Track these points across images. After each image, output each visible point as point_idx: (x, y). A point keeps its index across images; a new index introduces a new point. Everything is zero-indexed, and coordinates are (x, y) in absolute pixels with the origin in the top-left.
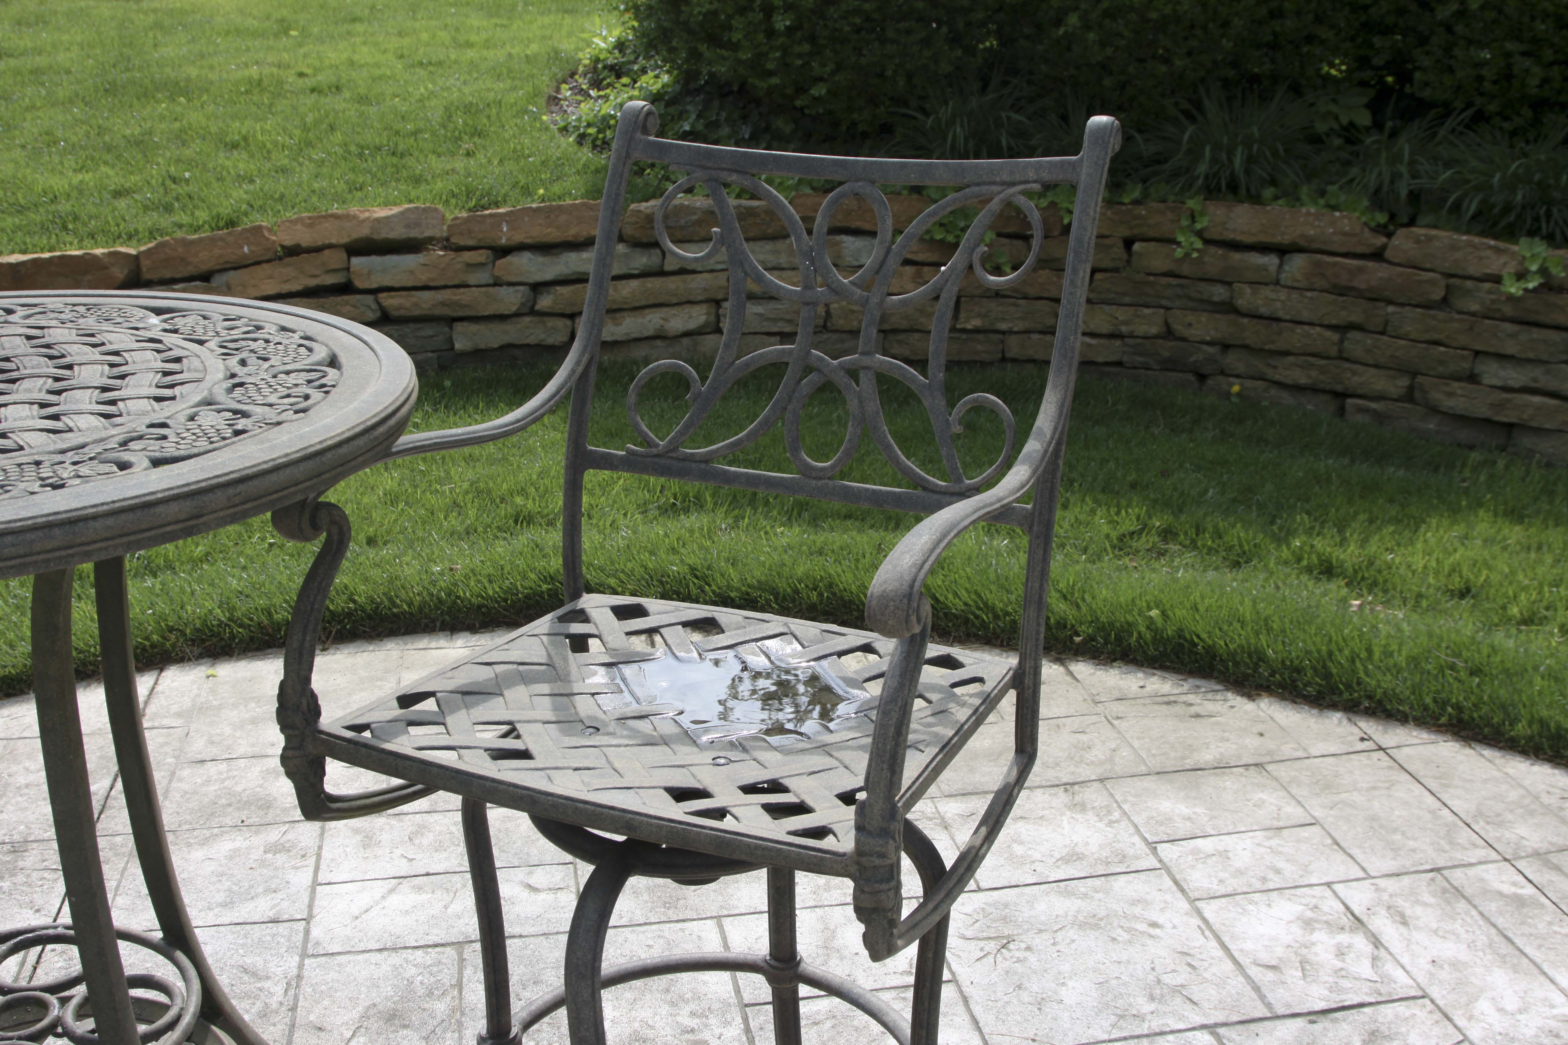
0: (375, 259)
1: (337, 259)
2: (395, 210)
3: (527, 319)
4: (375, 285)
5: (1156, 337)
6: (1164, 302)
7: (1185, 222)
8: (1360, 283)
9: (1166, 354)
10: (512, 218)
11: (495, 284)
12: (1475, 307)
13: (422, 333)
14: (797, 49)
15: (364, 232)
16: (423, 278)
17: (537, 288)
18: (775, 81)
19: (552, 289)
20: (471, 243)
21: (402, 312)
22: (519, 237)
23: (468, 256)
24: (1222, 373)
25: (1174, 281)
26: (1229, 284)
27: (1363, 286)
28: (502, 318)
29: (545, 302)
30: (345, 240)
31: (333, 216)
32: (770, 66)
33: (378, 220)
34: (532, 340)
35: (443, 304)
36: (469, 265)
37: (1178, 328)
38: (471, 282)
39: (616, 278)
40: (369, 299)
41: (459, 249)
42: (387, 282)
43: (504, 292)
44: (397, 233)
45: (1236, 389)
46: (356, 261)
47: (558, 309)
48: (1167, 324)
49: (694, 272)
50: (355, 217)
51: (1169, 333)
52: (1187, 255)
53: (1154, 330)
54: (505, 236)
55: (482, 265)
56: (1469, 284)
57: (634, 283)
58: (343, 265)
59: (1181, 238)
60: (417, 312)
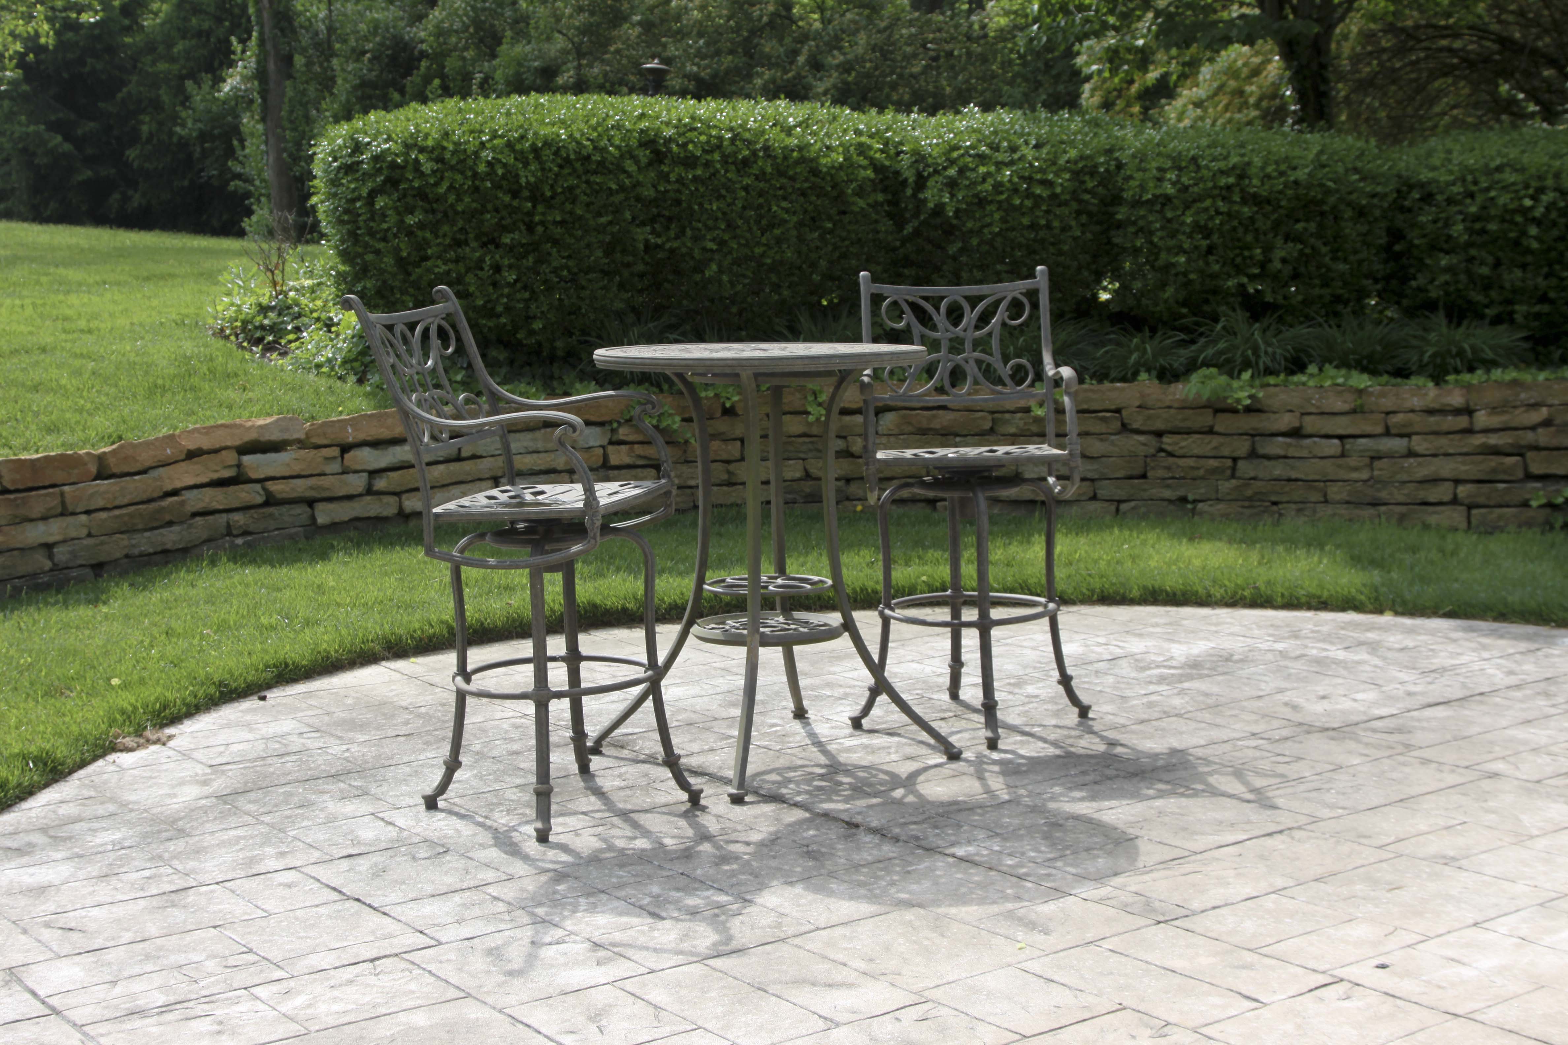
0: (259, 456)
1: (231, 457)
2: (269, 420)
3: (369, 498)
4: (262, 476)
5: (800, 479)
6: (802, 455)
7: (811, 398)
8: (936, 425)
9: (808, 490)
10: (353, 422)
11: (343, 473)
12: (1013, 430)
13: (293, 512)
14: (518, 296)
15: (253, 436)
16: (297, 469)
17: (374, 473)
18: (503, 320)
19: (384, 475)
20: (326, 442)
21: (284, 495)
22: (361, 436)
23: (326, 452)
24: (848, 499)
25: (807, 440)
26: (845, 438)
27: (938, 426)
28: (349, 498)
29: (381, 484)
30: (238, 442)
31: (222, 425)
32: (500, 309)
33: (261, 427)
34: (372, 514)
35: (312, 488)
36: (327, 459)
37: (814, 471)
38: (328, 471)
39: (429, 464)
40: (258, 487)
41: (317, 447)
42: (271, 472)
43: (351, 478)
44: (275, 436)
45: (859, 508)
46: (247, 459)
47: (392, 488)
48: (806, 470)
49: (481, 457)
50: (241, 426)
51: (808, 476)
52: (818, 420)
53: (798, 475)
54: (351, 435)
55: (334, 458)
56: (1007, 416)
57: (441, 467)
58: (234, 462)
59: (810, 409)
60: (294, 495)
